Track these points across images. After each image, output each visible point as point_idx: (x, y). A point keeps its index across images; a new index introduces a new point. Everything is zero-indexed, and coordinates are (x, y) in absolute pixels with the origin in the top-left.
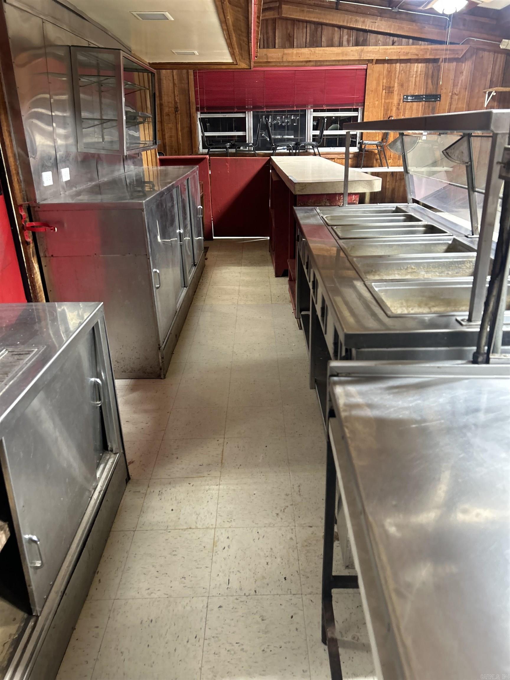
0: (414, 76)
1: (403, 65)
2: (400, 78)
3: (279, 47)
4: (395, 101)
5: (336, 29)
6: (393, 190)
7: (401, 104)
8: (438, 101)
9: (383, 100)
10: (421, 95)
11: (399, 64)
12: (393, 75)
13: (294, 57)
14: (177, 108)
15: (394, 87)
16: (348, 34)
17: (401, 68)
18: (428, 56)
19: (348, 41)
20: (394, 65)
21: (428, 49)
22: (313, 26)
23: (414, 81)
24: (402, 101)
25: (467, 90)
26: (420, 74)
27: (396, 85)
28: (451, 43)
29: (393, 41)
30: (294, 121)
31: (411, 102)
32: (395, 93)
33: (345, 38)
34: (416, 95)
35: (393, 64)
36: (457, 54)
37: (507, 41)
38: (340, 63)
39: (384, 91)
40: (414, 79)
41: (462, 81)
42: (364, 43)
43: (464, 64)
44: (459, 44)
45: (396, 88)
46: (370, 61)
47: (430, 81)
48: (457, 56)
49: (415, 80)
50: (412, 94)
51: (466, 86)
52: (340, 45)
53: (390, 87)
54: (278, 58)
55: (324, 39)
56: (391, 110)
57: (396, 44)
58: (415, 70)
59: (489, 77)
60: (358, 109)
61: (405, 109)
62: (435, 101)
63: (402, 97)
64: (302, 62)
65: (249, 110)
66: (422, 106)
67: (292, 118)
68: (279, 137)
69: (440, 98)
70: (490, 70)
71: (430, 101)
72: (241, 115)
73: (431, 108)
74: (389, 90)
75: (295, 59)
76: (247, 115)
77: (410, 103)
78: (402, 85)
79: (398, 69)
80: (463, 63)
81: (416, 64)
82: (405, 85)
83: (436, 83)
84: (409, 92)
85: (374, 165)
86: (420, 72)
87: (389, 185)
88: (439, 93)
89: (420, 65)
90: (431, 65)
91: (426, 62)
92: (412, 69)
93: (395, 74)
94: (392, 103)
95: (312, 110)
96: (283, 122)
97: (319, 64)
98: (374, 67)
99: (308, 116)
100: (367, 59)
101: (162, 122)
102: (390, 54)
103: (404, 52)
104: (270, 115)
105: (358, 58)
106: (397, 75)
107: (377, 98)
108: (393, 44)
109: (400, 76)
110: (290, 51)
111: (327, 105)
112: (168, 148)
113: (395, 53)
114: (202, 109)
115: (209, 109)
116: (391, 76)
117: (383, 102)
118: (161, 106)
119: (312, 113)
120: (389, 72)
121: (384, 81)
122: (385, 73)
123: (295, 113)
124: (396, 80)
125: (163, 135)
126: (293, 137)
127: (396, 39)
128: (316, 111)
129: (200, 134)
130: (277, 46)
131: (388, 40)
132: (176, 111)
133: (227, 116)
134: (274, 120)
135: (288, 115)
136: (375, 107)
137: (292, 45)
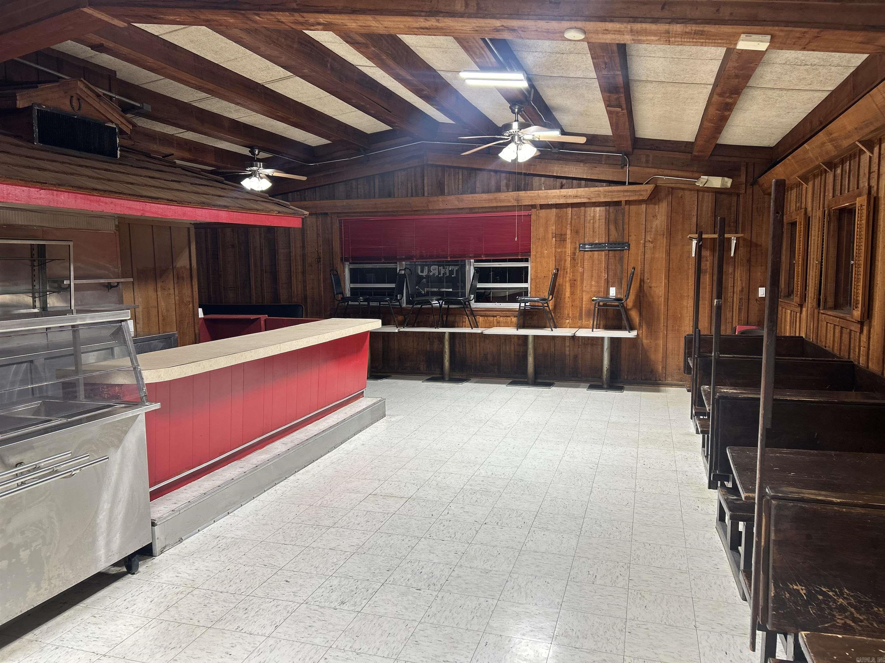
0: (592, 221)
1: (575, 209)
2: (573, 224)
3: (428, 194)
4: (569, 251)
5: (492, 173)
6: (576, 357)
7: (577, 254)
8: (626, 250)
9: (554, 249)
10: (603, 244)
11: (570, 209)
12: (564, 221)
13: (441, 205)
14: (320, 258)
15: (566, 234)
16: (506, 178)
17: (574, 213)
18: (603, 200)
19: (507, 186)
20: (565, 209)
21: (600, 191)
22: (466, 172)
23: (591, 227)
24: (577, 250)
25: (665, 236)
26: (599, 219)
27: (569, 232)
28: (630, 184)
29: (562, 183)
30: (451, 272)
31: (591, 251)
32: (568, 241)
33: (504, 182)
34: (596, 244)
35: (563, 208)
36: (641, 195)
37: (706, 177)
38: (498, 209)
39: (554, 239)
40: (591, 225)
41: (656, 226)
42: (527, 188)
43: (657, 206)
44: (642, 184)
45: (568, 236)
46: (533, 206)
47: (612, 227)
48: (641, 198)
49: (594, 226)
50: (591, 242)
51: (664, 232)
52: (498, 190)
53: (561, 235)
54: (424, 207)
55: (478, 185)
56: (565, 261)
57: (565, 187)
58: (592, 215)
59: (694, 220)
60: (528, 259)
61: (583, 259)
62: (623, 250)
63: (578, 246)
64: (454, 209)
65: (401, 260)
66: (605, 256)
67: (450, 269)
68: (436, 290)
69: (629, 246)
70: (695, 213)
71: (615, 250)
72: (392, 266)
73: (617, 258)
74: (561, 238)
75: (442, 206)
76: (398, 266)
77: (589, 252)
78: (577, 232)
79: (570, 214)
80: (655, 204)
81: (593, 208)
82: (582, 232)
83: (621, 228)
84: (586, 239)
85: (548, 325)
86: (599, 216)
88: (626, 240)
89: (598, 209)
90: (612, 209)
91: (606, 206)
92: (589, 213)
93: (566, 219)
94: (565, 252)
95: (472, 261)
96: (439, 273)
97: (474, 211)
98: (539, 213)
99: (467, 267)
100: (527, 204)
101: (304, 273)
102: (553, 198)
103: (570, 196)
104: (426, 265)
105: (516, 204)
106: (569, 221)
107: (546, 247)
108: (562, 187)
109: (573, 221)
110: (435, 199)
111: (487, 255)
112: (309, 301)
113: (559, 197)
114: (347, 260)
115: (354, 260)
116: (562, 222)
117: (554, 251)
118: (304, 257)
119: (472, 263)
120: (559, 219)
121: (554, 228)
122: (553, 218)
123: (454, 263)
124: (569, 227)
125: (305, 287)
126: (451, 290)
127: (564, 181)
128: (476, 261)
129: (348, 286)
130: (426, 194)
131: (555, 183)
132: (319, 262)
133: (377, 267)
134: (429, 271)
135: (446, 265)
136: (544, 257)
137: (442, 193)
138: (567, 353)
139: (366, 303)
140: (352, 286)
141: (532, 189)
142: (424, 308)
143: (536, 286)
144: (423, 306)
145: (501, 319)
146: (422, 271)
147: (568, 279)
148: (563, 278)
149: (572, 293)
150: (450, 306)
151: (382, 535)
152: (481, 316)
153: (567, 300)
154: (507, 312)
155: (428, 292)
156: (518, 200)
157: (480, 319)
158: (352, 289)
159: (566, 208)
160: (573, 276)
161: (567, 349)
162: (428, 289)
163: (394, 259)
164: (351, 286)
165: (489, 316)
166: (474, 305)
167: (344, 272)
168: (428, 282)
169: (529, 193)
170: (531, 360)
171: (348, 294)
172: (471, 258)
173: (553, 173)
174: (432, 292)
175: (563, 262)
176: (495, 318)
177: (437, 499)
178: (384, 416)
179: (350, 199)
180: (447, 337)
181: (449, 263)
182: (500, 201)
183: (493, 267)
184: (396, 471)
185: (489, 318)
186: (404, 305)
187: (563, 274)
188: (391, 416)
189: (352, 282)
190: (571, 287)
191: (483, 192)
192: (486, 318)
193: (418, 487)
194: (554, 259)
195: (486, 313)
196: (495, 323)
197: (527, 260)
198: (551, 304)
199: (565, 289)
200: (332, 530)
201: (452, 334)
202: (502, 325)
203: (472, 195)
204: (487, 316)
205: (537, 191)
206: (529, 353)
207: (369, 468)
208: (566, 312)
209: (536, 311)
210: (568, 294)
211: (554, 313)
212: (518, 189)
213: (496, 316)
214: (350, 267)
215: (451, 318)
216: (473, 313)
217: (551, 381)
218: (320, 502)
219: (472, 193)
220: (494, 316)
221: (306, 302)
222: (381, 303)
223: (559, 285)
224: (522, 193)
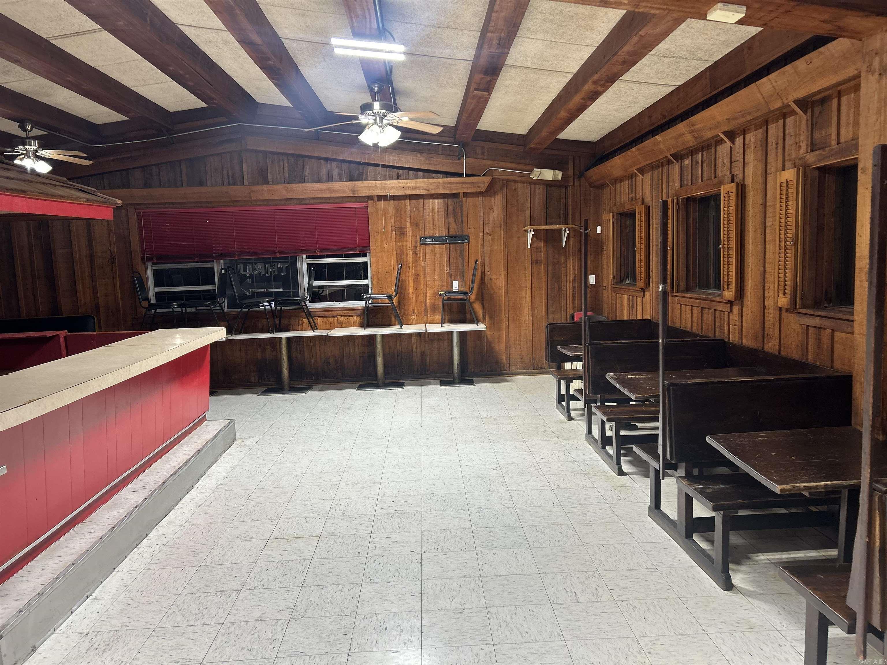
0: (431, 214)
1: (414, 201)
2: (412, 217)
3: (249, 183)
4: (410, 244)
5: (322, 161)
6: (423, 353)
7: (418, 248)
8: (466, 242)
9: (394, 243)
10: (444, 237)
11: (409, 201)
12: (403, 213)
14: (114, 259)
15: (406, 228)
16: (338, 167)
17: (413, 205)
18: (441, 191)
19: (340, 176)
20: (403, 201)
21: (439, 183)
22: (292, 160)
23: (431, 220)
24: (418, 244)
25: (502, 228)
26: (438, 212)
27: (408, 225)
28: (467, 175)
29: (398, 174)
30: (280, 270)
31: (432, 244)
32: (408, 234)
33: (335, 173)
34: (437, 237)
35: (401, 200)
36: (479, 187)
37: (539, 170)
38: (332, 201)
39: (394, 232)
40: (431, 217)
41: (493, 218)
42: (360, 178)
43: (493, 199)
44: (479, 176)
45: (408, 229)
46: (370, 198)
47: (451, 220)
48: (479, 190)
49: (433, 219)
50: (431, 235)
51: (501, 224)
52: (330, 179)
53: (401, 228)
54: (245, 197)
55: (307, 173)
56: (407, 255)
57: (402, 178)
58: (431, 207)
59: (528, 212)
60: (366, 253)
61: (424, 253)
62: (463, 243)
63: (419, 239)
64: (281, 200)
65: (218, 258)
66: (446, 249)
67: (279, 266)
68: (263, 290)
69: (468, 238)
70: (528, 205)
71: (455, 243)
72: (208, 265)
73: (458, 251)
74: (401, 231)
75: (267, 196)
76: (215, 264)
77: (431, 246)
78: (417, 225)
79: (409, 206)
80: (491, 197)
81: (431, 200)
82: (421, 225)
83: (460, 220)
84: (426, 232)
85: (393, 323)
86: (438, 209)
87: (416, 348)
88: (465, 233)
89: (436, 201)
90: (450, 201)
91: (444, 198)
92: (427, 205)
93: (405, 211)
94: (406, 246)
95: (304, 257)
96: (266, 272)
97: (303, 202)
98: (376, 205)
99: (299, 264)
100: (364, 195)
101: (92, 277)
102: (391, 189)
103: (409, 187)
104: (249, 263)
105: (352, 195)
106: (408, 214)
107: (386, 241)
108: (398, 177)
109: (412, 214)
110: (259, 188)
111: (321, 250)
112: (102, 310)
113: (397, 188)
114: (150, 259)
115: (159, 259)
116: (401, 214)
117: (394, 245)
118: (91, 257)
119: (304, 260)
120: (398, 210)
121: (393, 220)
122: (392, 211)
123: (283, 260)
124: (408, 219)
125: (95, 294)
126: (281, 290)
127: (401, 172)
128: (309, 257)
129: (152, 290)
130: (246, 182)
131: (391, 173)
132: (113, 263)
133: (189, 267)
134: (254, 269)
135: (274, 262)
136: (384, 252)
137: (266, 182)
138: (414, 350)
139: (179, 309)
140: (158, 290)
141: (367, 180)
142: (251, 312)
143: (378, 282)
144: (251, 310)
145: (343, 319)
146: (245, 270)
147: (410, 274)
148: (406, 273)
149: (416, 288)
150: (284, 308)
151: (312, 588)
152: (320, 317)
153: (411, 295)
154: (349, 312)
155: (253, 293)
156: (353, 191)
157: (319, 321)
158: (157, 294)
159: (405, 200)
160: (415, 271)
161: (414, 346)
162: (253, 290)
163: (210, 258)
164: (156, 291)
165: (329, 316)
166: (311, 306)
167: (146, 274)
168: (253, 282)
169: (366, 183)
170: (380, 360)
171: (153, 301)
172: (303, 253)
173: (389, 162)
174: (257, 293)
175: (404, 256)
176: (336, 318)
177: (353, 532)
178: (235, 440)
179: (150, 187)
180: (284, 342)
181: (277, 260)
182: (335, 191)
183: (328, 264)
184: (285, 505)
185: (329, 319)
186: (226, 309)
187: (406, 268)
188: (243, 439)
189: (157, 285)
190: (414, 282)
191: (313, 181)
192: (325, 319)
193: (324, 521)
194: (395, 253)
195: (325, 314)
196: (336, 324)
197: (365, 255)
198: (395, 300)
199: (409, 284)
200: (242, 594)
201: (289, 339)
202: (344, 325)
203: (303, 184)
204: (326, 317)
205: (374, 182)
206: (378, 354)
207: (250, 506)
208: (411, 308)
209: (380, 309)
210: (411, 290)
211: (399, 309)
212: (351, 178)
213: (336, 316)
214: (154, 268)
215: (285, 322)
216: (309, 314)
217: (400, 381)
218: (209, 560)
219: (300, 182)
220: (334, 317)
221: (98, 312)
222: (198, 308)
223: (402, 280)
224: (359, 183)
